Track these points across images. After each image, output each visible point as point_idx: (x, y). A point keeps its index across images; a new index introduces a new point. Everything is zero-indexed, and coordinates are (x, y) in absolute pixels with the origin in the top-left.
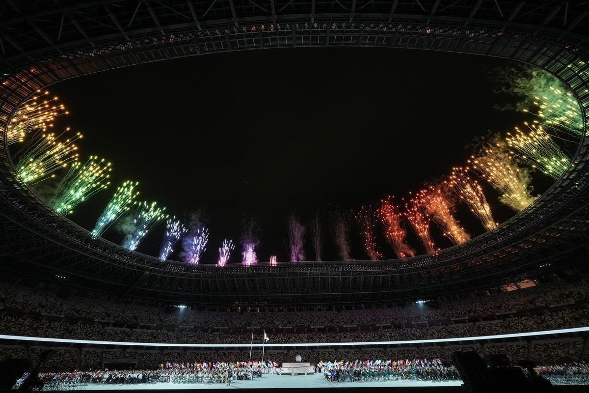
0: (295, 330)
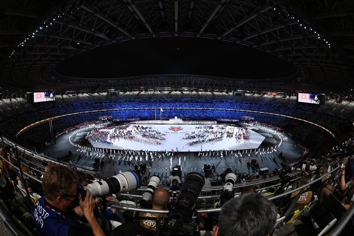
0: (173, 101)
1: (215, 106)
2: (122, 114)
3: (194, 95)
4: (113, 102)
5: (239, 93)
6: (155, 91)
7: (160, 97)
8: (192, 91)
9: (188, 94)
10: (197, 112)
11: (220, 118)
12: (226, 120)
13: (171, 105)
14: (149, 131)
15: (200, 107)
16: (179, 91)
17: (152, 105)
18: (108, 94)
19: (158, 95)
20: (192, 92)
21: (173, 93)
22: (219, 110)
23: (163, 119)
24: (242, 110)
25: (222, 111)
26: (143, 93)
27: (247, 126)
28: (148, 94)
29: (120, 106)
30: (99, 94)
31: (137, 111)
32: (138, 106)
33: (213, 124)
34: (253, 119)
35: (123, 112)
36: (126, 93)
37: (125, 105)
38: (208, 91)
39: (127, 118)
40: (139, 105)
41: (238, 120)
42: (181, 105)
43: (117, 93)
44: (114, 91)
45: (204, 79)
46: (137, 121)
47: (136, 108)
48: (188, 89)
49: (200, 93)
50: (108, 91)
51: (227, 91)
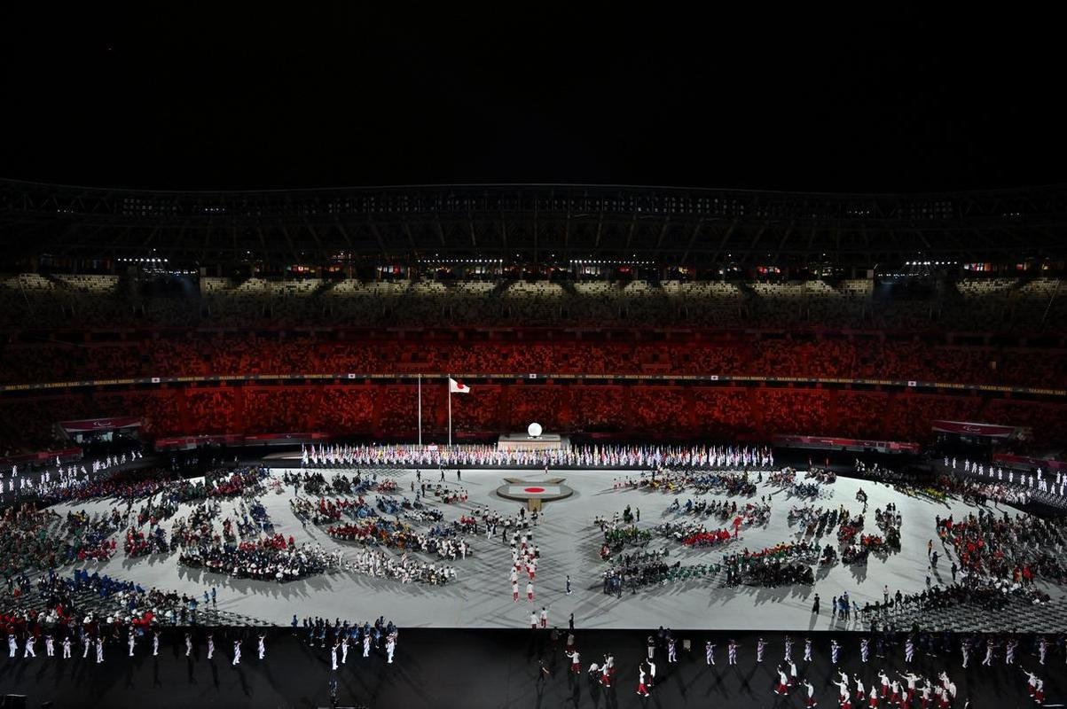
0: (520, 335)
1: (762, 361)
2: (218, 404)
3: (638, 301)
4: (156, 335)
5: (913, 281)
6: (416, 279)
7: (447, 312)
8: (627, 279)
9: (603, 298)
10: (656, 395)
11: (793, 431)
12: (832, 443)
13: (505, 357)
14: (381, 506)
15: (669, 366)
16: (553, 279)
17: (399, 360)
18: (122, 287)
19: (433, 298)
20: (623, 285)
21: (521, 287)
22: (785, 384)
23: (460, 434)
24: (940, 381)
25: (806, 390)
26: (346, 286)
27: (978, 478)
28: (378, 295)
29: (207, 359)
30: (58, 282)
31: (313, 392)
32: (317, 363)
33: (750, 464)
34: (1021, 436)
35: (224, 395)
36: (245, 286)
37: (239, 355)
38: (717, 279)
39: (247, 433)
40: (323, 356)
41: (908, 446)
42: (566, 357)
43: (187, 285)
44: (167, 267)
45: (695, 209)
46: (309, 450)
47: (309, 373)
48: (602, 267)
49: (673, 287)
50: (121, 270)
51: (833, 271)
